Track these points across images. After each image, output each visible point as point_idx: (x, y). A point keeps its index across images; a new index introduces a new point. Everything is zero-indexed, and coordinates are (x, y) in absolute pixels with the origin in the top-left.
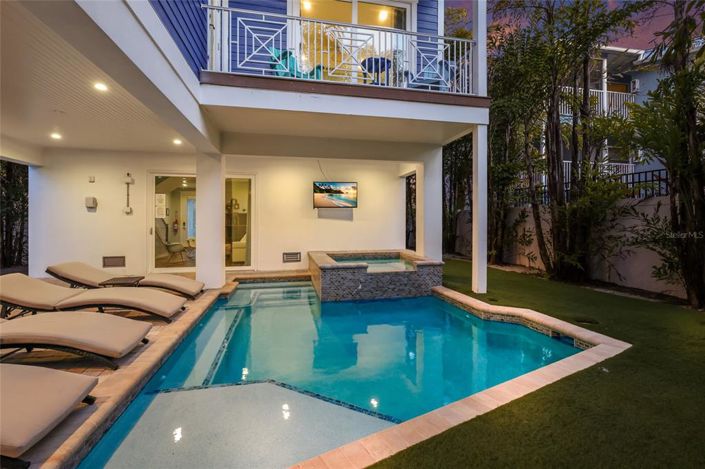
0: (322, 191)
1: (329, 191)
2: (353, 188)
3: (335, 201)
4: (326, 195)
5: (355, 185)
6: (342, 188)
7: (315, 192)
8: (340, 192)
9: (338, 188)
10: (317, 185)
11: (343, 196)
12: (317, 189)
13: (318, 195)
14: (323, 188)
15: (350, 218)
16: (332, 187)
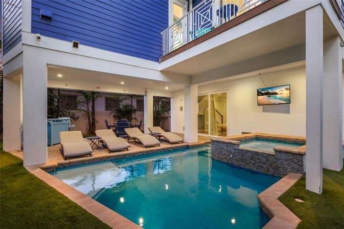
0: (262, 94)
1: (268, 94)
2: (287, 89)
3: (272, 100)
4: (265, 97)
5: (288, 87)
6: (277, 90)
7: (258, 95)
8: (276, 94)
9: (274, 91)
10: (260, 91)
11: (278, 96)
12: (259, 93)
13: (260, 97)
14: (263, 92)
15: (288, 112)
16: (269, 91)
